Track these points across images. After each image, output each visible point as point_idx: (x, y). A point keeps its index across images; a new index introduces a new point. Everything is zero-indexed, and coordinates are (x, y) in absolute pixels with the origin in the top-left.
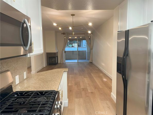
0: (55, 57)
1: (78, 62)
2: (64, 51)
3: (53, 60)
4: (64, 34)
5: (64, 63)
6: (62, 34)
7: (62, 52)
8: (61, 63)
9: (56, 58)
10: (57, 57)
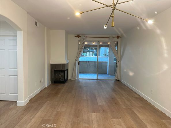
0: (64, 71)
1: (97, 79)
2: (77, 63)
3: (60, 76)
4: (78, 36)
5: (77, 79)
6: (75, 36)
7: (75, 63)
8: (73, 79)
9: (66, 72)
10: (67, 70)
